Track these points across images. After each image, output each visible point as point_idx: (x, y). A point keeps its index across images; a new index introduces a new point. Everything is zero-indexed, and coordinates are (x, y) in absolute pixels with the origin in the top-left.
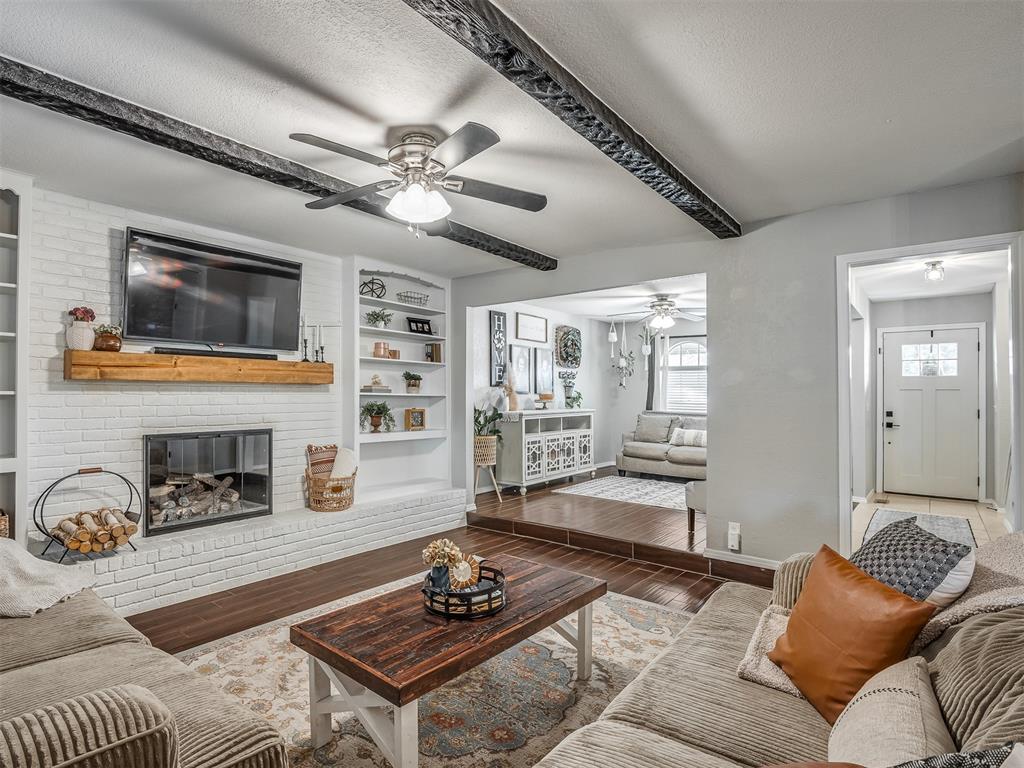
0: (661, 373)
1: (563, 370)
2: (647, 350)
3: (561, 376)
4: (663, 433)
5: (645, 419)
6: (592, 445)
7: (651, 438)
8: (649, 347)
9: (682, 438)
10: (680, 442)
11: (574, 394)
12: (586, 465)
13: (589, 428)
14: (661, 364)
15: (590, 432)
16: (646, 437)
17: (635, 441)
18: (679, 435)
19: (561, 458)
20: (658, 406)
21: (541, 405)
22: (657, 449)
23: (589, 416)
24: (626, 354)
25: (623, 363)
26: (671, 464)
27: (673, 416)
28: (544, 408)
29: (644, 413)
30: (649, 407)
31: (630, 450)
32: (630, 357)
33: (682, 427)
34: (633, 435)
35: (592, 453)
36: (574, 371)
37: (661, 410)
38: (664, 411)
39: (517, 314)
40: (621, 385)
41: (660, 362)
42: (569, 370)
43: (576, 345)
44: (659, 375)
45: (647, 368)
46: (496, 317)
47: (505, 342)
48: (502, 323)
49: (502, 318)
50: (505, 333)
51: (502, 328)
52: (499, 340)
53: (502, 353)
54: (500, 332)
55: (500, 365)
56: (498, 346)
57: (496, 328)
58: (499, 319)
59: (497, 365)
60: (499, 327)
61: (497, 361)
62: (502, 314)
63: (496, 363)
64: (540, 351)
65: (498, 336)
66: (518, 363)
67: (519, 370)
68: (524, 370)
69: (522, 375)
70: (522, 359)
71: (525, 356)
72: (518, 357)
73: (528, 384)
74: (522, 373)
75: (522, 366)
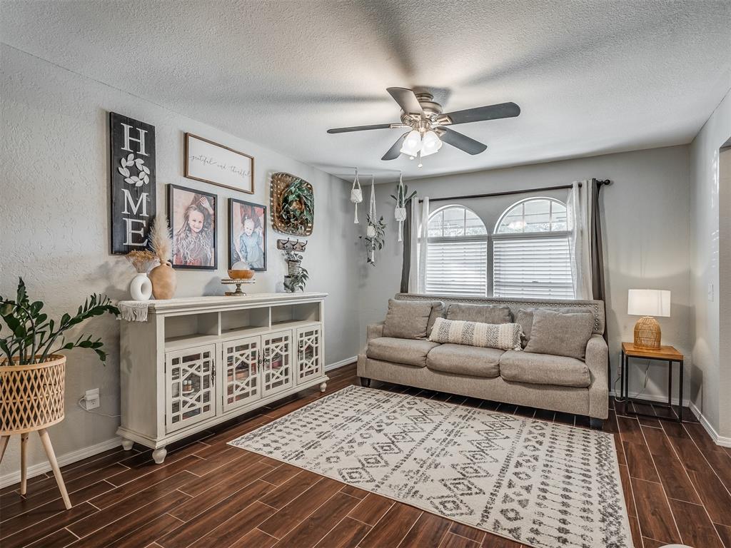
0: (419, 245)
1: (284, 237)
2: (401, 214)
3: (281, 245)
4: (421, 324)
5: (398, 305)
6: (322, 346)
7: (405, 332)
8: (404, 210)
9: (447, 332)
10: (443, 338)
11: (298, 271)
12: (310, 376)
13: (318, 319)
14: (419, 236)
15: (320, 326)
16: (397, 330)
17: (384, 336)
18: (442, 328)
19: (261, 375)
20: (416, 288)
21: (233, 288)
22: (413, 349)
23: (318, 304)
24: (375, 220)
25: (371, 232)
26: (431, 373)
27: (433, 302)
28: (238, 292)
29: (398, 297)
30: (404, 288)
31: (376, 351)
32: (380, 226)
33: (445, 316)
34: (381, 327)
35: (321, 356)
36: (302, 240)
37: (419, 292)
38: (422, 293)
39: (186, 136)
40: (369, 260)
41: (418, 231)
42: (293, 239)
43: (306, 203)
44: (417, 249)
45: (401, 239)
46: (127, 128)
47: (152, 176)
48: (142, 141)
49: (142, 132)
50: (150, 161)
51: (142, 152)
52: (134, 171)
53: (144, 195)
54: (137, 156)
55: (138, 216)
56: (130, 181)
57: (127, 147)
58: (134, 133)
59: (128, 216)
60: (135, 146)
61: (129, 209)
62: (143, 126)
63: (126, 212)
64: (239, 204)
65: (130, 163)
66: (187, 217)
67: (190, 230)
68: (201, 232)
69: (196, 238)
70: (196, 211)
71: (206, 209)
72: (188, 209)
73: (213, 254)
74: (196, 235)
75: (197, 224)
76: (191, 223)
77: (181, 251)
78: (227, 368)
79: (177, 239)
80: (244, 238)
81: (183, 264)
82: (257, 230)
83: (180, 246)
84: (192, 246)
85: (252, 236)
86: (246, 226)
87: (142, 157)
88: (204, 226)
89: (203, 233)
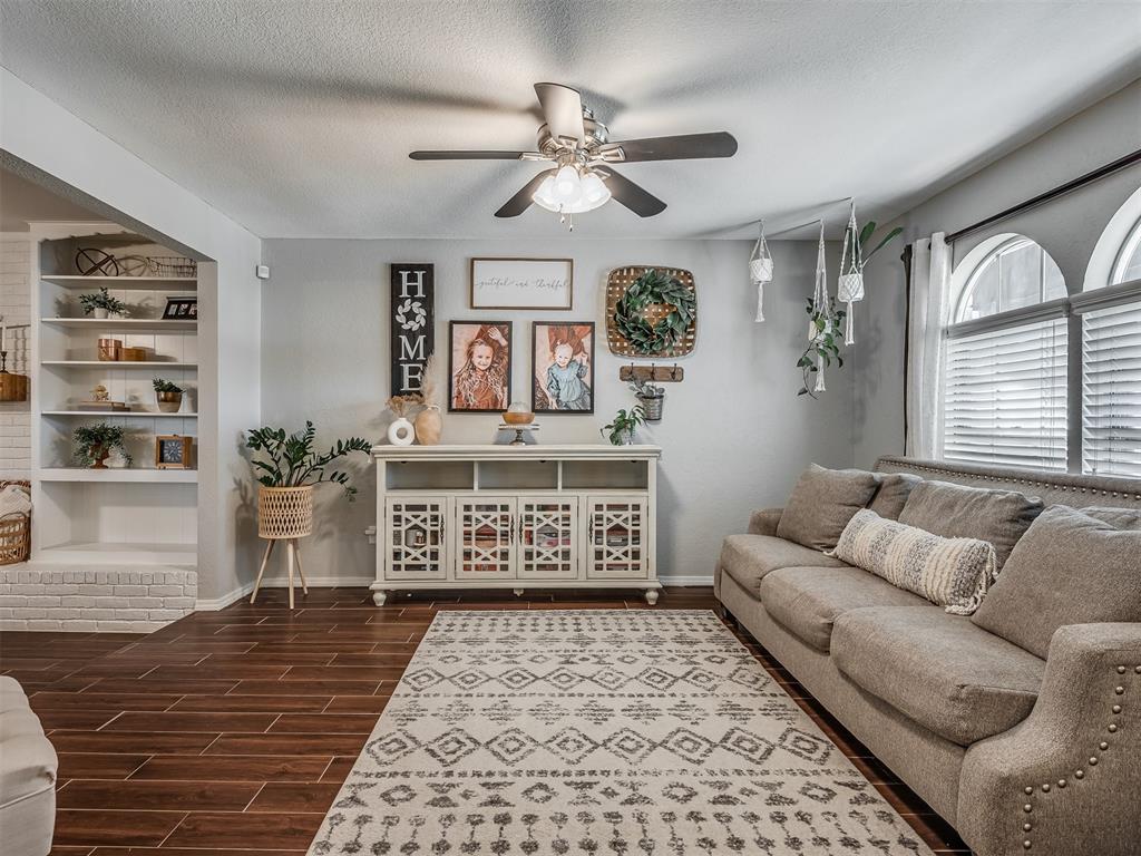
6: (647, 530)
10: (847, 554)
13: (639, 488)
15: (644, 499)
18: (849, 531)
19: (516, 549)
35: (648, 547)
39: (472, 261)
46: (404, 274)
47: (429, 318)
48: (420, 284)
49: (420, 274)
50: (428, 302)
51: (420, 294)
52: (410, 316)
53: (421, 338)
54: (414, 300)
55: (415, 361)
56: (405, 327)
57: (405, 294)
58: (412, 278)
59: (405, 362)
60: (413, 291)
61: (407, 355)
62: (420, 267)
63: (403, 358)
64: (546, 327)
65: (407, 309)
66: (470, 354)
67: (474, 368)
68: (489, 369)
69: (482, 377)
70: (483, 346)
71: (497, 341)
72: (472, 344)
73: (506, 394)
74: (482, 373)
75: (483, 360)
76: (476, 360)
77: (463, 393)
78: (461, 529)
79: (458, 381)
80: (555, 370)
81: (465, 407)
82: (578, 358)
83: (461, 388)
84: (476, 387)
85: (567, 366)
86: (557, 356)
87: (419, 299)
88: (493, 362)
89: (492, 370)
